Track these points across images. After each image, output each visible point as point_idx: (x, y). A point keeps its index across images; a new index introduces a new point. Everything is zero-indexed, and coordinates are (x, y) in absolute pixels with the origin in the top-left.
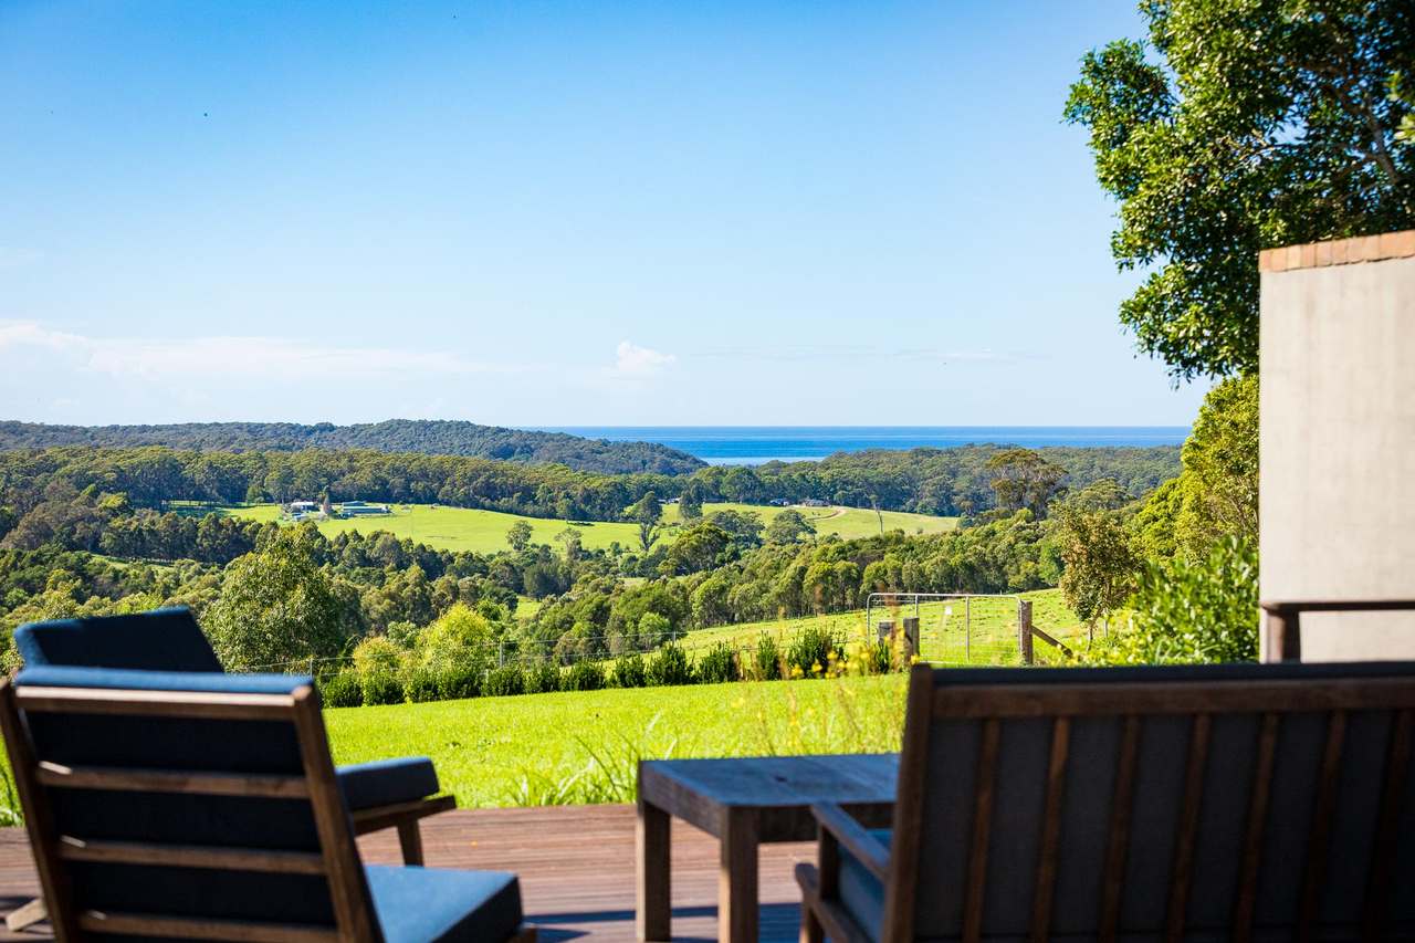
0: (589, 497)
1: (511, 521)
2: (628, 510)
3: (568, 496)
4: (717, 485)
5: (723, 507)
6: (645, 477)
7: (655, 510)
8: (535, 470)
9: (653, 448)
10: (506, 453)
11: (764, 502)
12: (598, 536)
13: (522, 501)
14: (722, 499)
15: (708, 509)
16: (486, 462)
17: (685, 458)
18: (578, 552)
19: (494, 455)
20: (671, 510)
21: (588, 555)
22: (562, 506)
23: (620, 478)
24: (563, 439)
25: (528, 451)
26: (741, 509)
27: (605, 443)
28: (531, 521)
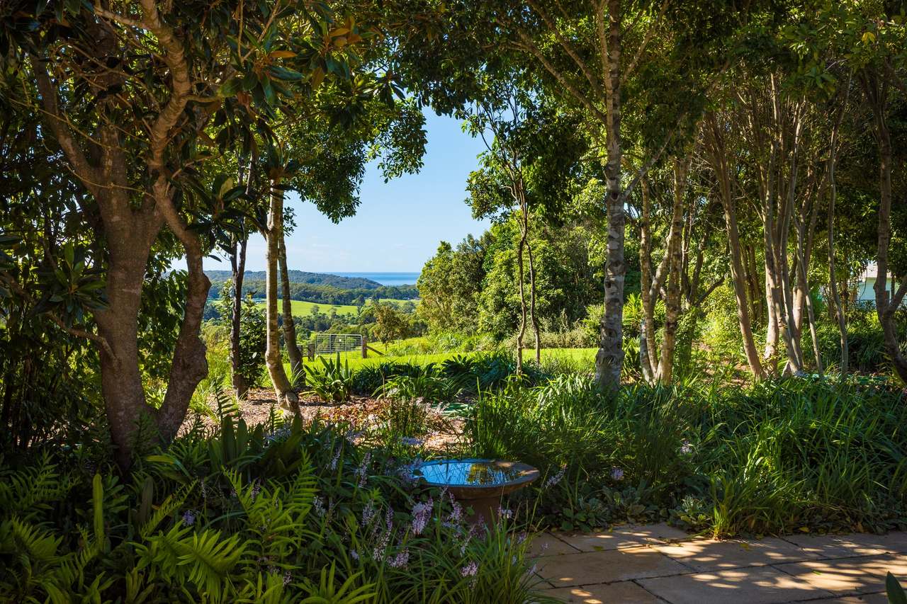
0: (340, 297)
1: (312, 305)
2: (354, 301)
3: (332, 296)
4: (385, 293)
5: (387, 300)
6: (360, 290)
7: (363, 301)
8: (321, 287)
9: (364, 280)
10: (312, 281)
11: (401, 299)
12: (343, 310)
13: (316, 298)
14: (386, 297)
15: (381, 301)
16: (303, 285)
17: (375, 283)
18: (334, 315)
19: (308, 282)
20: (368, 301)
21: (338, 317)
22: (330, 300)
23: (351, 290)
24: (332, 277)
25: (320, 281)
26: (393, 301)
27: (347, 278)
28: (319, 305)
